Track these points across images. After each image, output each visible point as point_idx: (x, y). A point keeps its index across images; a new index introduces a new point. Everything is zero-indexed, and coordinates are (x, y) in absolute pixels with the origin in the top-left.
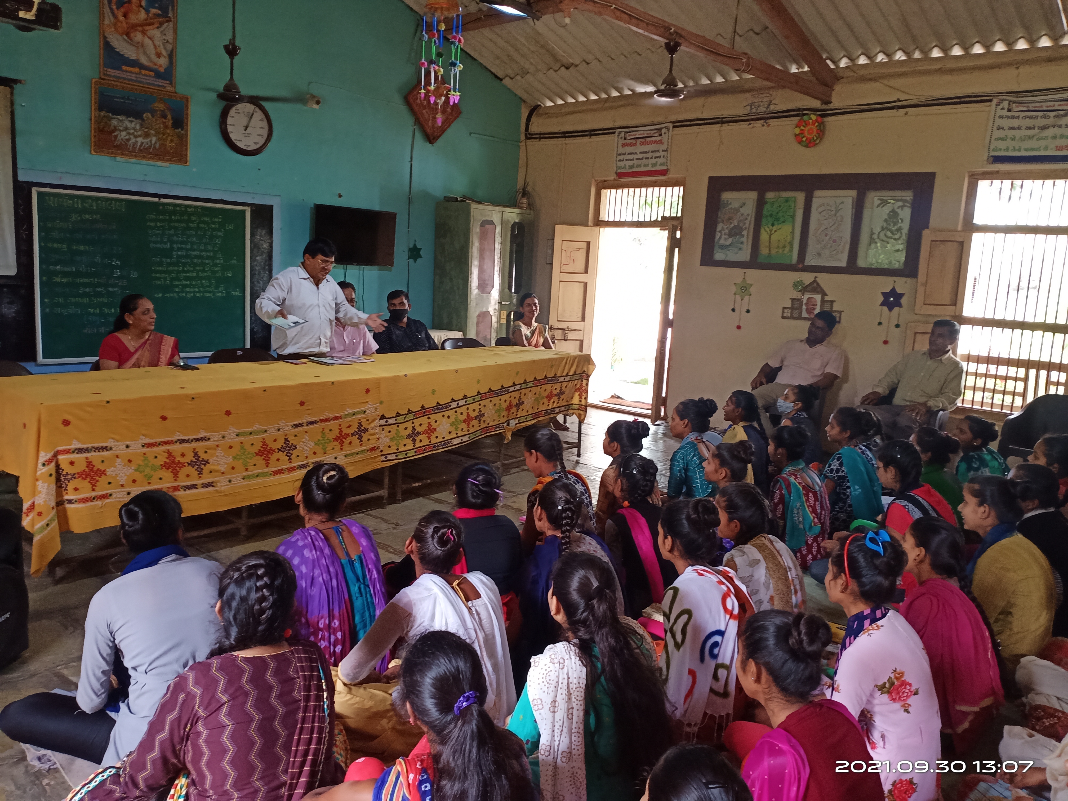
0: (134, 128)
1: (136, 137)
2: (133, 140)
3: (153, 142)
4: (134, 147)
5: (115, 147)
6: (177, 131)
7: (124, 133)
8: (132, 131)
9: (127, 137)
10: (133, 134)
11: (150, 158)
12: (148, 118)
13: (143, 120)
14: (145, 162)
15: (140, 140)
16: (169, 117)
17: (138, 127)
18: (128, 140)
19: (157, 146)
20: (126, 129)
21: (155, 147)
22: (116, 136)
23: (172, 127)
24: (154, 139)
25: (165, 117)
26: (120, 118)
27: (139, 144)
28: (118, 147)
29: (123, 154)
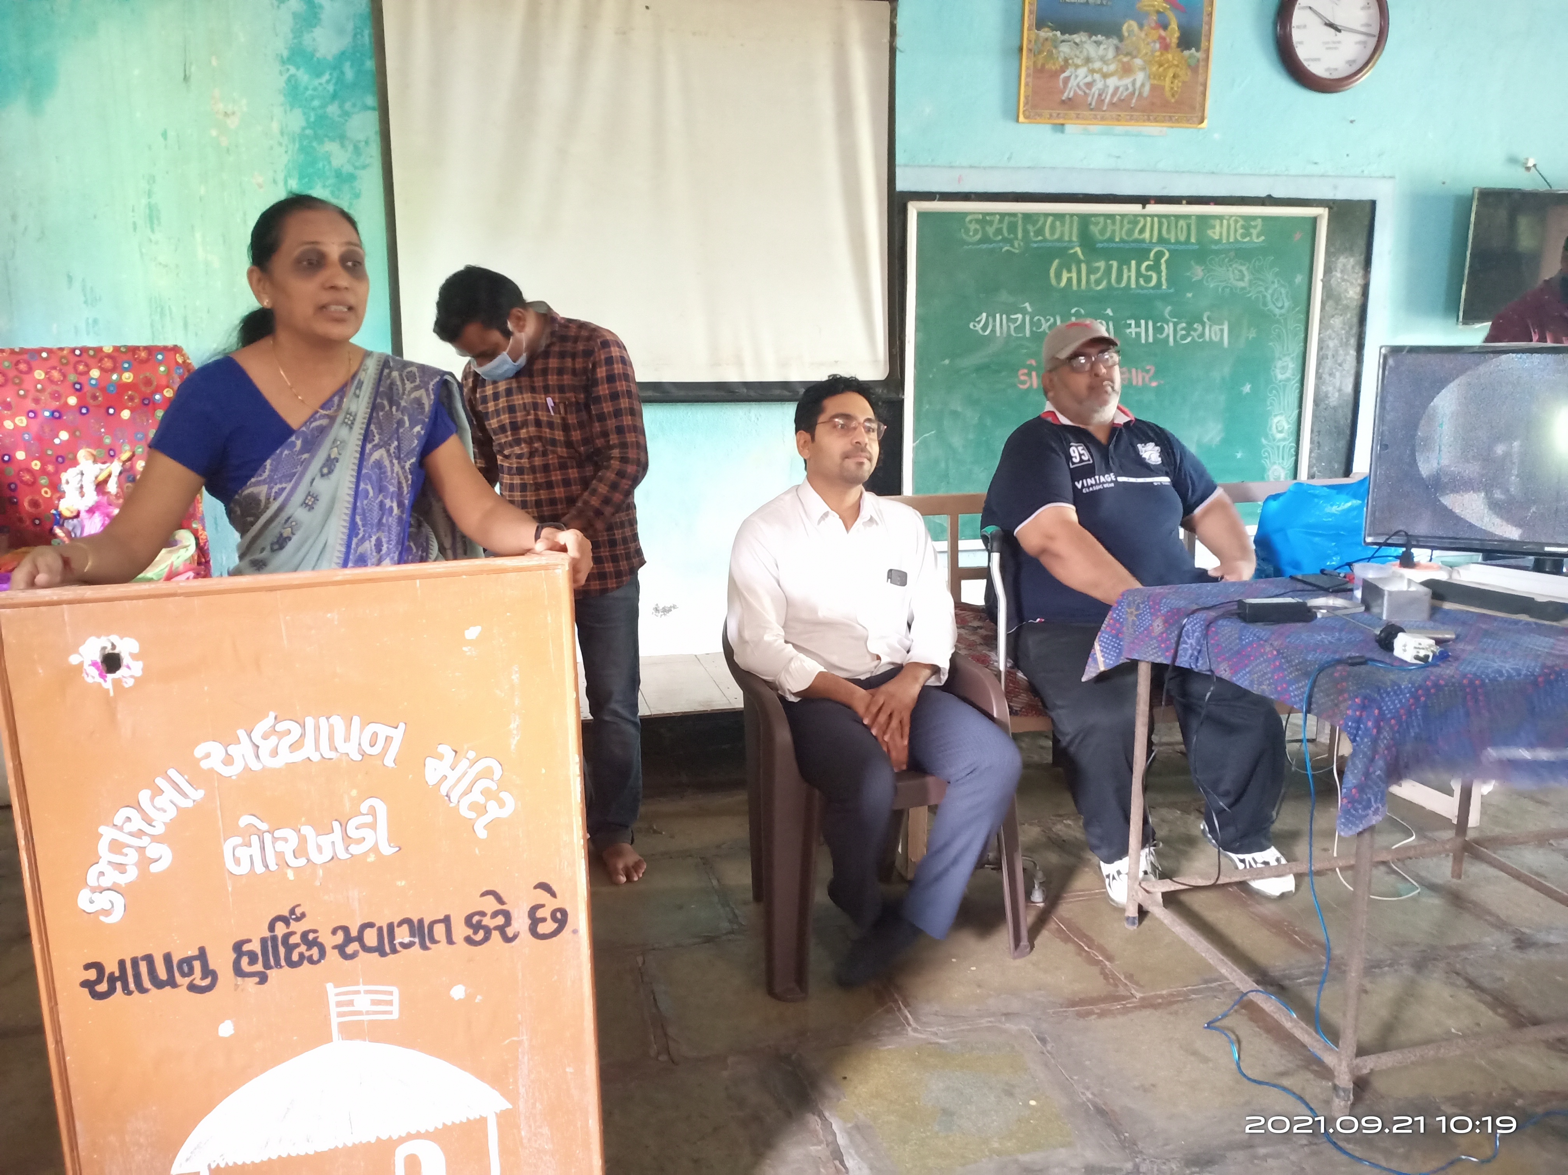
0: (1103, 59)
1: (1105, 76)
2: (1099, 85)
3: (1138, 84)
4: (1101, 101)
5: (1063, 102)
6: (1186, 53)
7: (1082, 71)
8: (1097, 65)
9: (1089, 79)
10: (1100, 71)
11: (1131, 119)
12: (1130, 32)
13: (1121, 38)
14: (1119, 129)
15: (1112, 82)
16: (1174, 25)
17: (1111, 54)
18: (1089, 85)
19: (1147, 89)
20: (1088, 60)
21: (1140, 94)
22: (1067, 80)
23: (1179, 45)
24: (1140, 77)
25: (1165, 27)
26: (1076, 38)
27: (1111, 91)
28: (1070, 104)
29: (1078, 117)
